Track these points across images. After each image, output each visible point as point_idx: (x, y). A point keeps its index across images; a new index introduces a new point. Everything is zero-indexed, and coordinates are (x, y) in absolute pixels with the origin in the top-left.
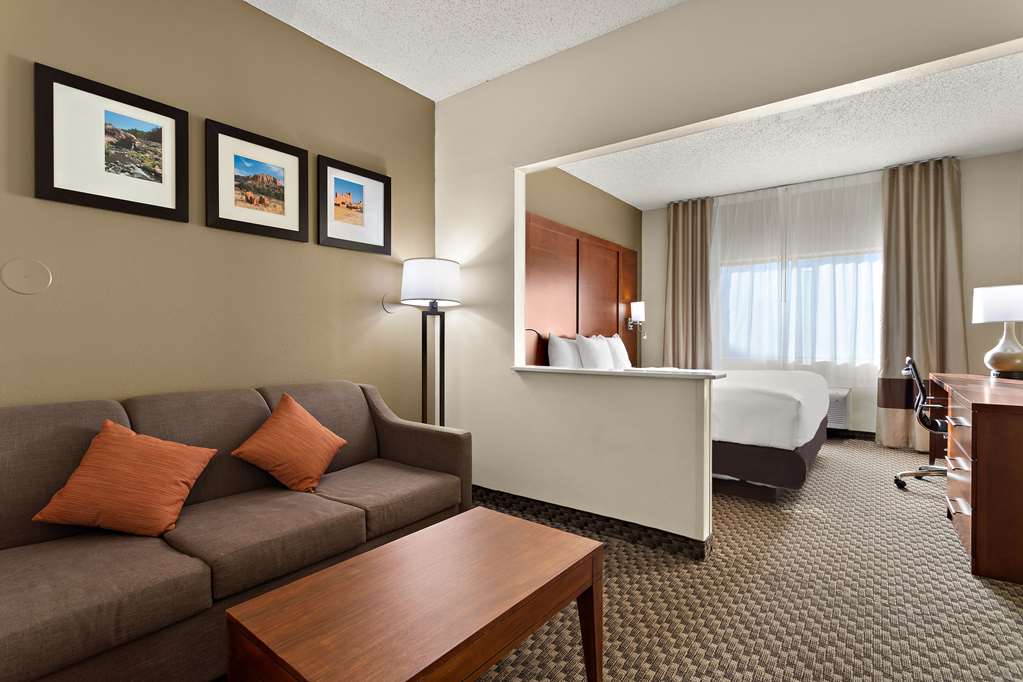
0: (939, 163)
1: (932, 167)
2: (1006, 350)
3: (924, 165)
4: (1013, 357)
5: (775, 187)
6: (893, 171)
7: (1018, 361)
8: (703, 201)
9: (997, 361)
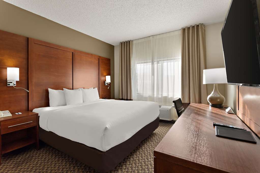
0: (198, 26)
1: (195, 27)
2: (215, 95)
3: (193, 27)
4: (217, 98)
5: (150, 37)
6: (184, 30)
7: (219, 100)
8: (129, 42)
9: (211, 99)
